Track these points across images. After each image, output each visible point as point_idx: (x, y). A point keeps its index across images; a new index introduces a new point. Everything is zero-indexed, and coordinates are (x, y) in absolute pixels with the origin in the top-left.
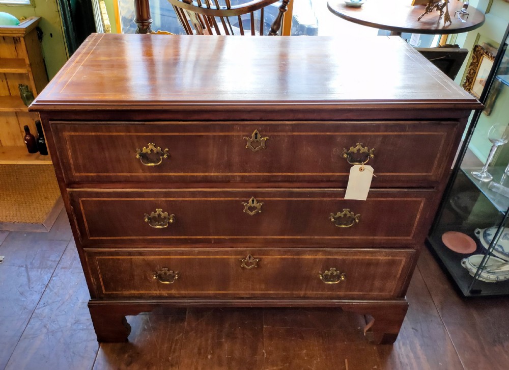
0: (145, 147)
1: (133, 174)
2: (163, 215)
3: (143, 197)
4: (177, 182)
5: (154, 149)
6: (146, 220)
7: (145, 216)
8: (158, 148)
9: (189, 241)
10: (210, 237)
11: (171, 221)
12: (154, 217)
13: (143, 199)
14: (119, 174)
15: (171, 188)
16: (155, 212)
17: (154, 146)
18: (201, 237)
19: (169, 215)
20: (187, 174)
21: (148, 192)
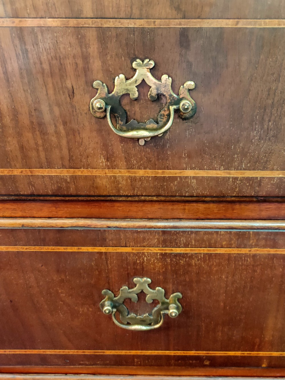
0: (122, 76)
1: (79, 173)
2: (151, 294)
3: (103, 243)
4: (200, 199)
5: (151, 80)
6: (107, 308)
7: (102, 297)
8: (165, 77)
9: (207, 363)
10: (261, 354)
11: (173, 311)
12: (127, 301)
13: (103, 249)
14: (39, 172)
15: (180, 219)
16: (132, 285)
17: (152, 70)
18: (238, 353)
19: (166, 295)
20: (234, 173)
21: (119, 230)
